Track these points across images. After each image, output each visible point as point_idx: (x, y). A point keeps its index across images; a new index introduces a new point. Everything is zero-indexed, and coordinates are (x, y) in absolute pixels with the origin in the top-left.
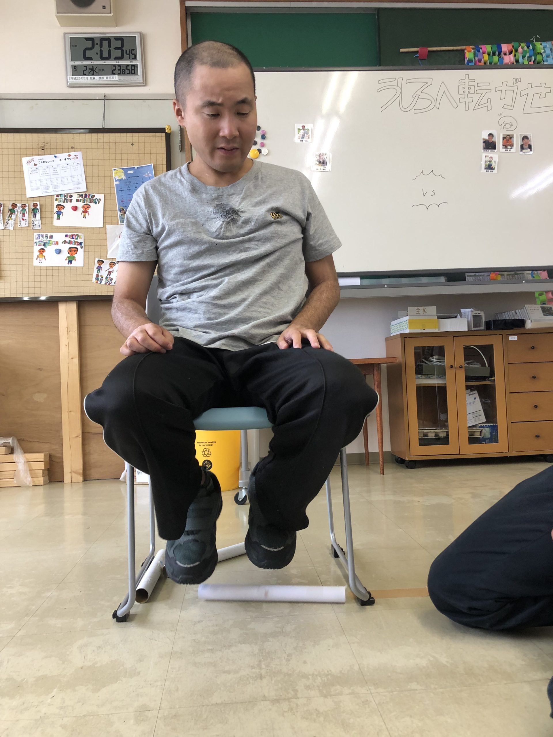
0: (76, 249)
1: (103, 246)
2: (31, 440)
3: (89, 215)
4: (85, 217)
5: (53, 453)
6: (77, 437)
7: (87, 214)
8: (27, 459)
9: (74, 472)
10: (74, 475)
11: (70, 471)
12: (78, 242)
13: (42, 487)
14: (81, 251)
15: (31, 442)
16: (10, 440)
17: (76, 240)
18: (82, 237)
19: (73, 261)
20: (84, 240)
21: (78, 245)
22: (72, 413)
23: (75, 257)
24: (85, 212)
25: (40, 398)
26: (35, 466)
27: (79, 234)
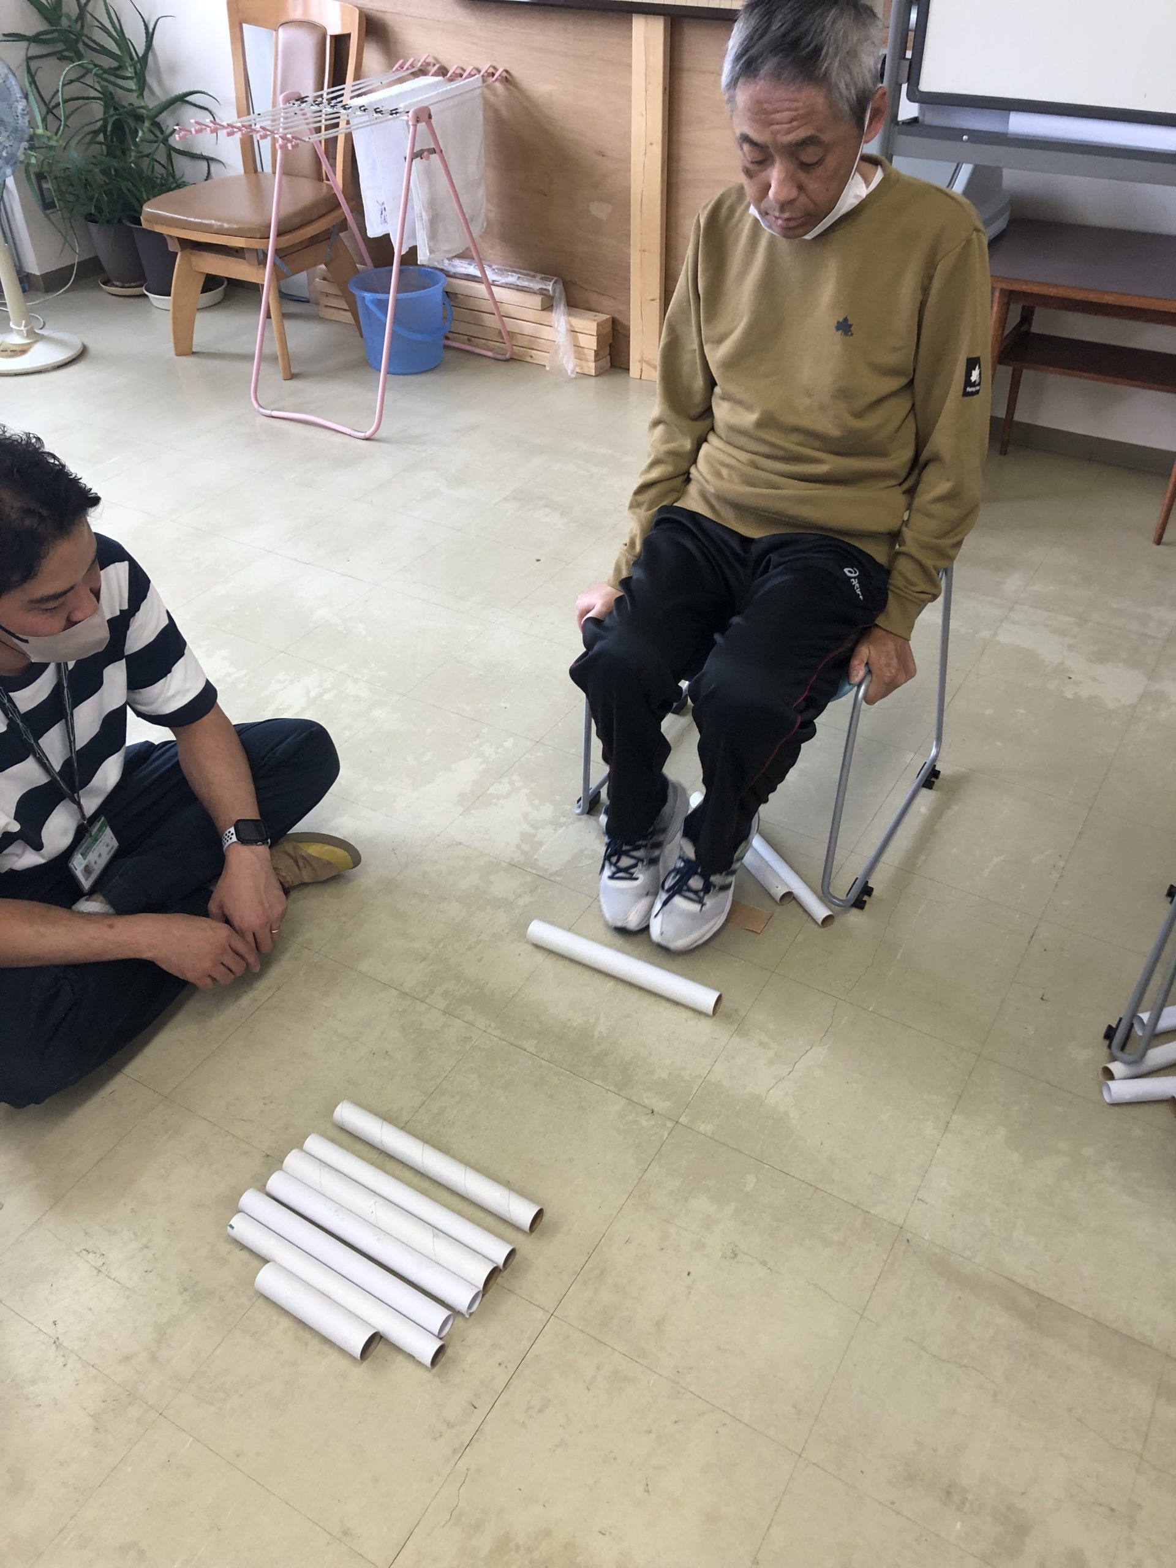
2: (586, 287)
5: (617, 316)
6: (653, 300)
8: (571, 326)
9: (645, 361)
10: (645, 367)
11: (638, 358)
13: (593, 380)
15: (586, 290)
16: (549, 286)
22: (647, 254)
25: (600, 210)
26: (583, 340)
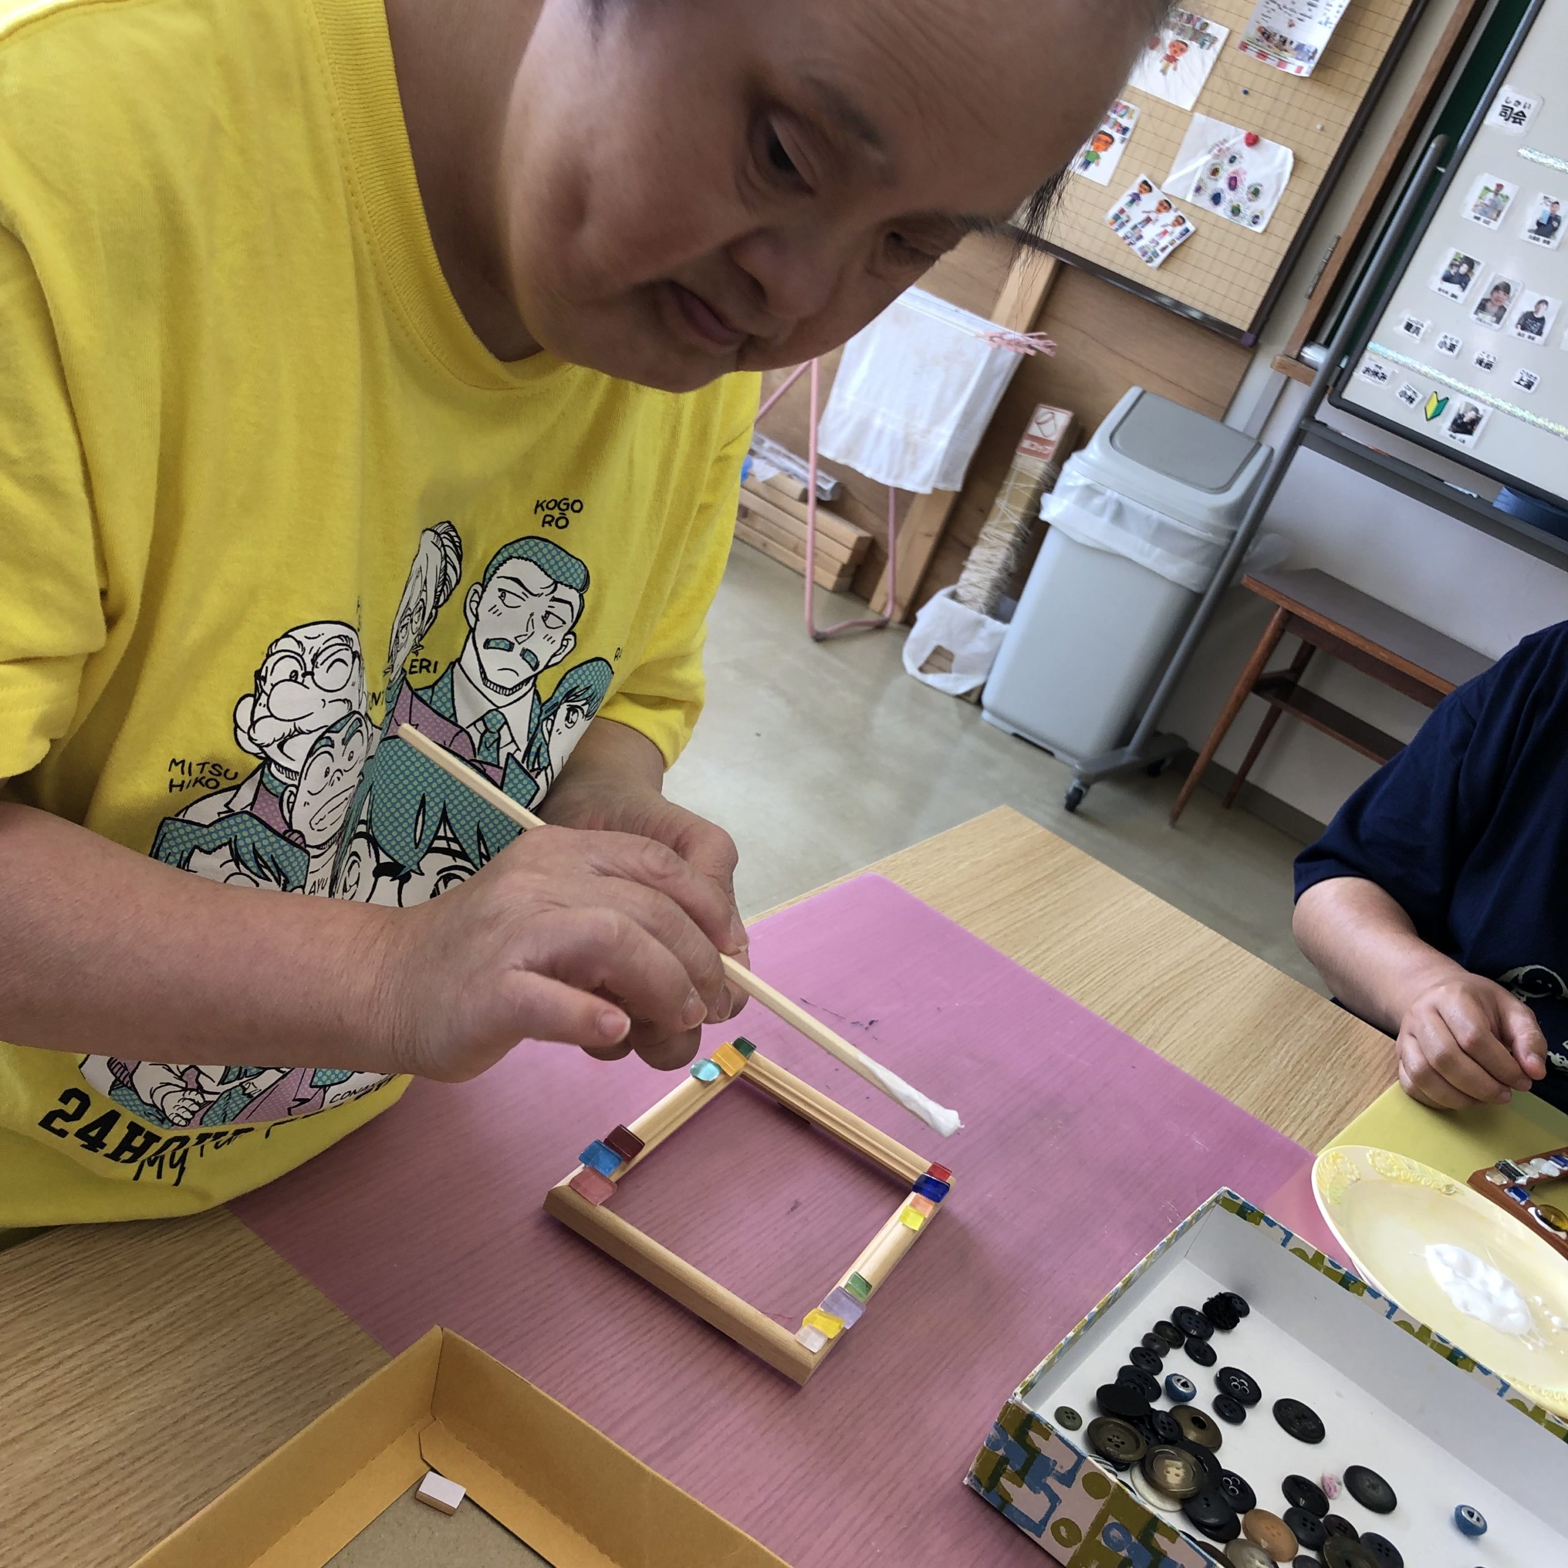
0: (1110, 140)
1: (1167, 156)
3: (1175, 69)
4: (1164, 71)
6: (928, 535)
7: (1172, 66)
11: (887, 593)
12: (1120, 125)
13: (826, 594)
14: (1117, 148)
17: (1120, 120)
18: (1135, 116)
19: (1092, 166)
20: (1136, 126)
21: (1118, 131)
23: (1098, 157)
24: (1171, 59)
27: (1131, 106)
